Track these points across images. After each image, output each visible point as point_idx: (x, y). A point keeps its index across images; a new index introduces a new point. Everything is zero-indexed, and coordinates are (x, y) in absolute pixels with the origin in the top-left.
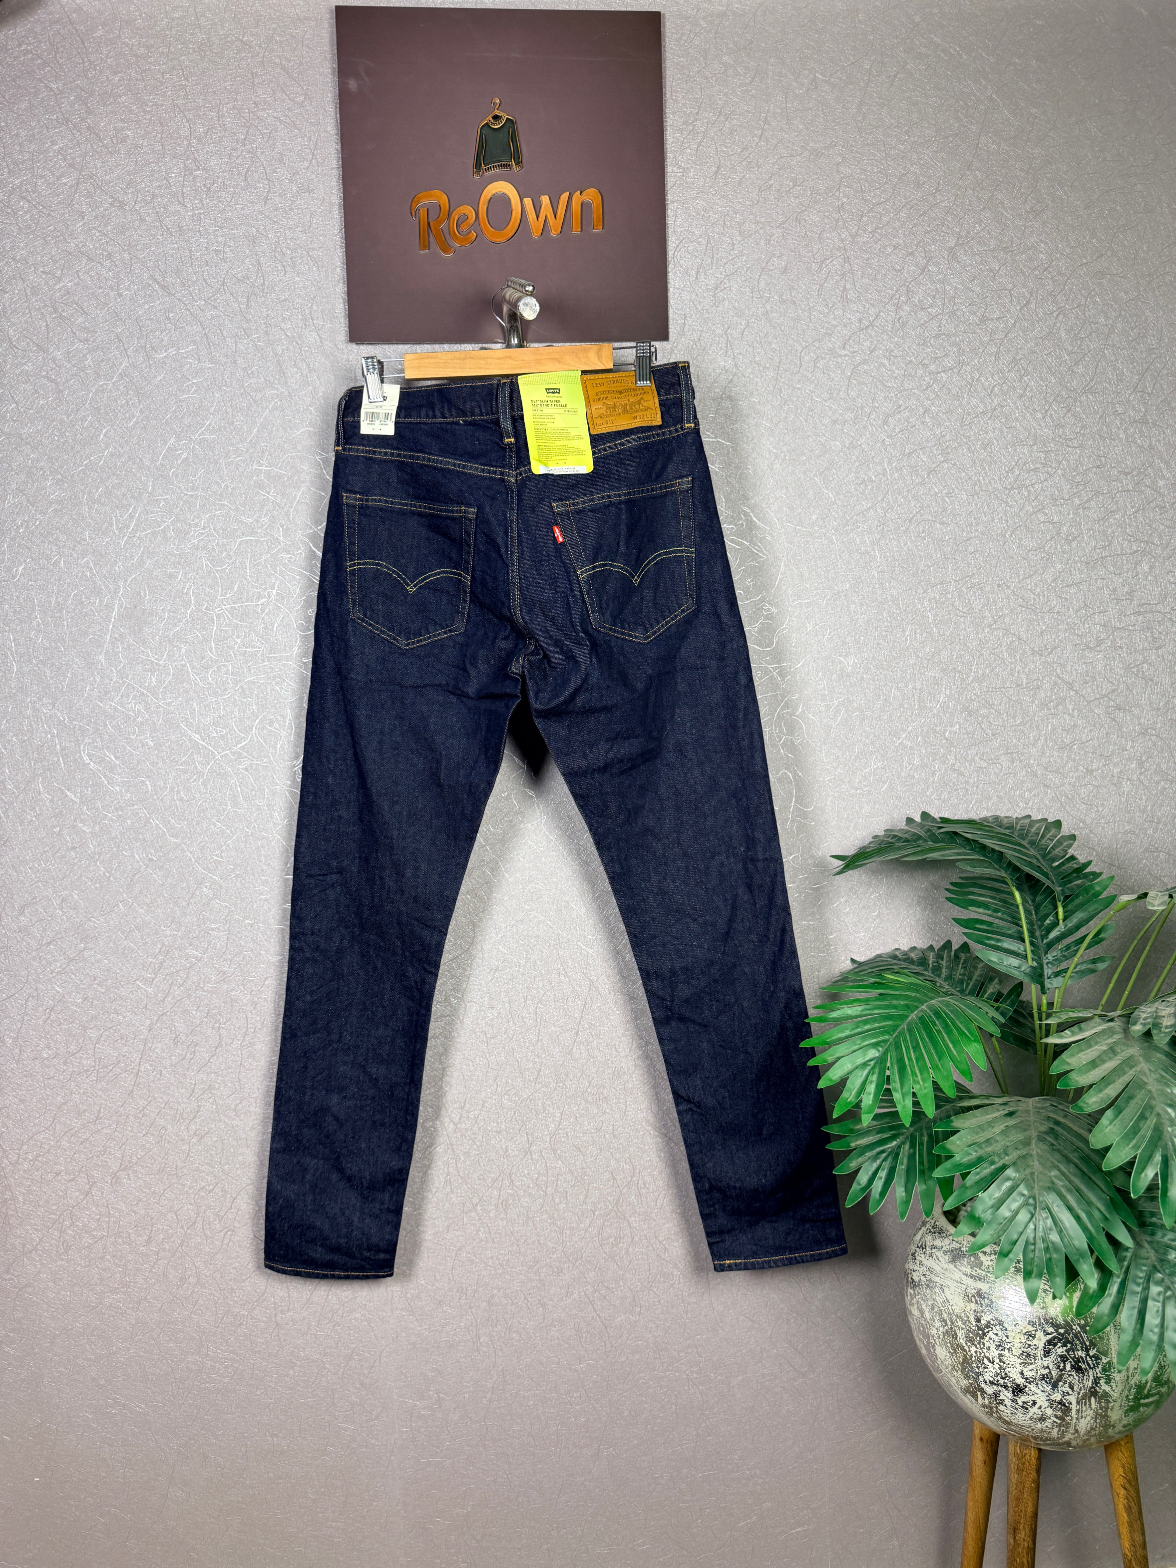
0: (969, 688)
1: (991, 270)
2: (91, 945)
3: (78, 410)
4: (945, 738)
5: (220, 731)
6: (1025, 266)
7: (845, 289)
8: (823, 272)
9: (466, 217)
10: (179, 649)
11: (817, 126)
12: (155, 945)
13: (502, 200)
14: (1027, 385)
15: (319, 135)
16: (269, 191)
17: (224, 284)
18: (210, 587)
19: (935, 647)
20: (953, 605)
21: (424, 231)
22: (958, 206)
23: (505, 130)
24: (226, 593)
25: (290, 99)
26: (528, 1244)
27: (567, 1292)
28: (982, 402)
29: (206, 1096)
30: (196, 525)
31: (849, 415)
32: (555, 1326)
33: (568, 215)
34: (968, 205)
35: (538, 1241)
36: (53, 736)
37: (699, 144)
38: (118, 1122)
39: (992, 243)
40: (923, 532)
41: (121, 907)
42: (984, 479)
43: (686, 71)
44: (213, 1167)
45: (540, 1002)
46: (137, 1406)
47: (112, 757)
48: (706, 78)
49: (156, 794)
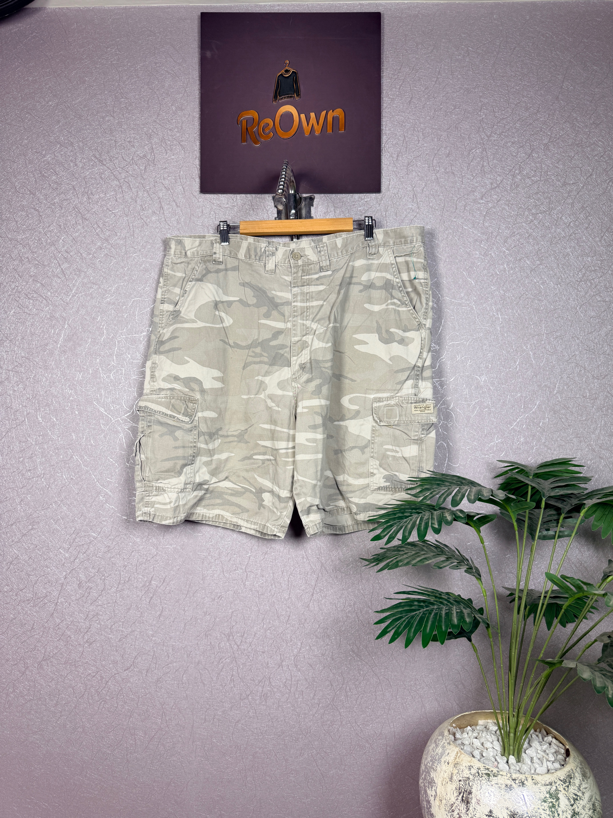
0: (554, 397)
1: (569, 156)
2: (34, 527)
3: (49, 226)
4: (540, 427)
5: (116, 407)
6: (589, 154)
7: (483, 166)
8: (470, 156)
9: (268, 125)
10: (96, 359)
11: (469, 76)
12: (71, 528)
13: (289, 116)
14: (590, 222)
15: (189, 81)
16: (160, 110)
17: (133, 159)
18: (115, 326)
19: (534, 372)
20: (545, 348)
21: (244, 132)
22: (550, 120)
23: (292, 77)
24: (124, 329)
25: (174, 61)
26: (278, 722)
27: (301, 753)
28: (563, 231)
29: (94, 619)
30: (110, 290)
31: (485, 237)
32: (292, 774)
33: (325, 123)
34: (556, 120)
35: (285, 720)
36: (23, 406)
37: (401, 86)
38: (43, 632)
39: (570, 142)
40: (527, 305)
41: (54, 505)
42: (564, 275)
43: (395, 46)
44: (96, 663)
45: (291, 574)
46: (44, 805)
47: (54, 419)
48: (406, 50)
49: (77, 441)
